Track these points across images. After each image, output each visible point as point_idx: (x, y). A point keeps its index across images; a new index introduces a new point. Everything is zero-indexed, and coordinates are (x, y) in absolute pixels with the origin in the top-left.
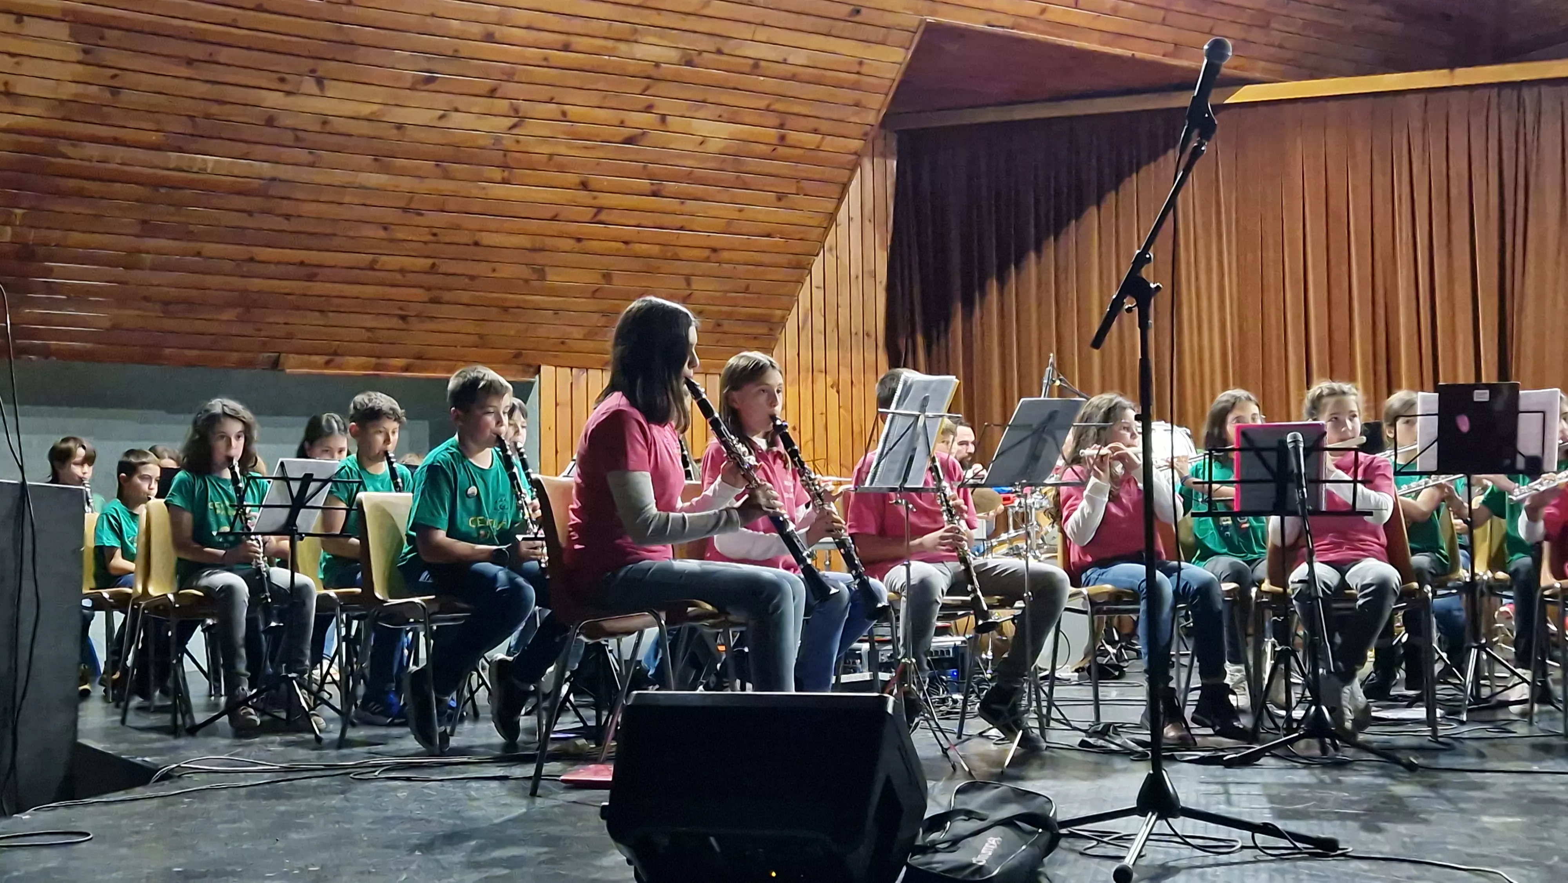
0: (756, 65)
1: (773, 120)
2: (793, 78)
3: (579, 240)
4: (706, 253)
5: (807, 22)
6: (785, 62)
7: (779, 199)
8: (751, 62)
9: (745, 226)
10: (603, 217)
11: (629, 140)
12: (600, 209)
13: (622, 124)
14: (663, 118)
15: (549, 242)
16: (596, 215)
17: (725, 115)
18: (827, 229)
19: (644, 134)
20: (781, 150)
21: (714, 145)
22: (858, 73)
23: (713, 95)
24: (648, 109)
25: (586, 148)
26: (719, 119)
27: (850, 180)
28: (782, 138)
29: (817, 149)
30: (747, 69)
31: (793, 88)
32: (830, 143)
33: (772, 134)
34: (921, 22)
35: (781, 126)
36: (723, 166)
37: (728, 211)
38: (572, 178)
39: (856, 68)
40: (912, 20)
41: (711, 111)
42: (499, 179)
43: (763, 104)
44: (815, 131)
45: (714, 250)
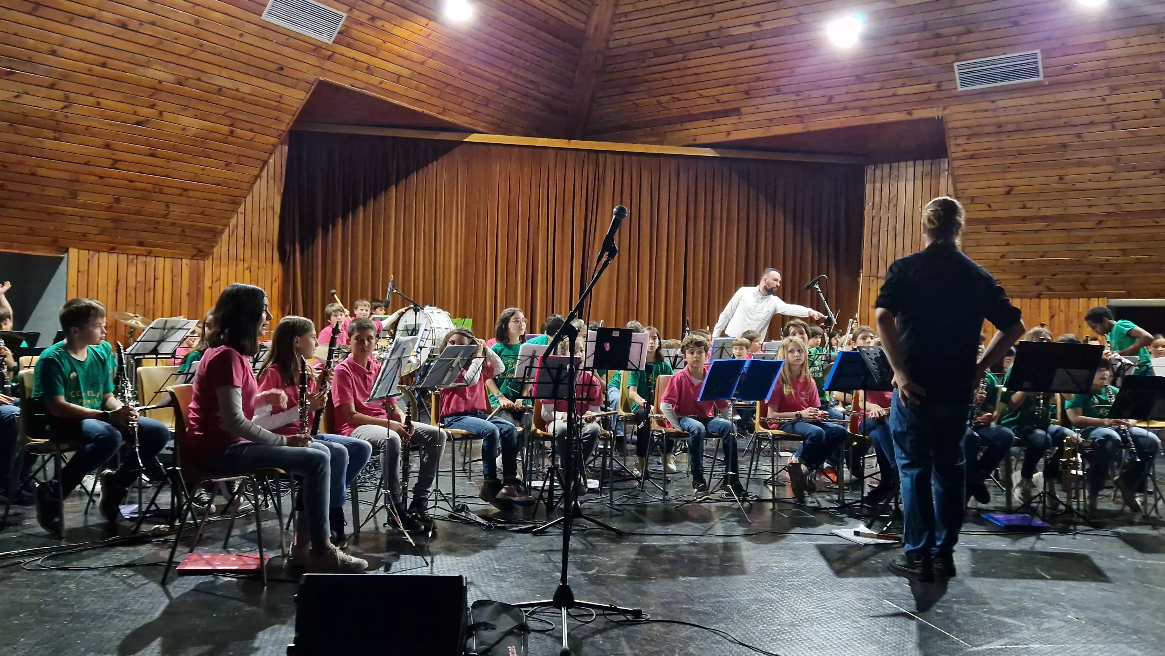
0: (220, 90)
1: (228, 122)
2: (242, 100)
3: (101, 178)
4: (179, 191)
5: (252, 71)
6: (237, 90)
7: (227, 165)
8: (217, 87)
9: (204, 178)
10: (117, 166)
11: (139, 123)
12: (116, 161)
13: (135, 113)
14: (161, 113)
15: (83, 178)
16: (113, 164)
17: (199, 115)
18: (253, 184)
19: (148, 120)
20: (231, 139)
21: (192, 132)
22: (279, 102)
23: (193, 103)
24: (152, 106)
25: (111, 124)
26: (196, 117)
27: (269, 158)
28: (232, 132)
29: (252, 140)
30: (215, 91)
31: (240, 105)
32: (259, 138)
33: (226, 129)
34: (316, 79)
35: (231, 125)
36: (195, 144)
37: (196, 169)
38: (100, 142)
39: (278, 99)
40: (312, 78)
41: (191, 111)
42: (52, 137)
43: (222, 111)
44: (251, 130)
45: (186, 190)
